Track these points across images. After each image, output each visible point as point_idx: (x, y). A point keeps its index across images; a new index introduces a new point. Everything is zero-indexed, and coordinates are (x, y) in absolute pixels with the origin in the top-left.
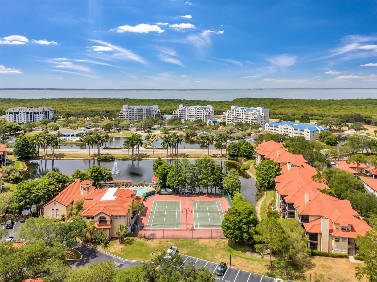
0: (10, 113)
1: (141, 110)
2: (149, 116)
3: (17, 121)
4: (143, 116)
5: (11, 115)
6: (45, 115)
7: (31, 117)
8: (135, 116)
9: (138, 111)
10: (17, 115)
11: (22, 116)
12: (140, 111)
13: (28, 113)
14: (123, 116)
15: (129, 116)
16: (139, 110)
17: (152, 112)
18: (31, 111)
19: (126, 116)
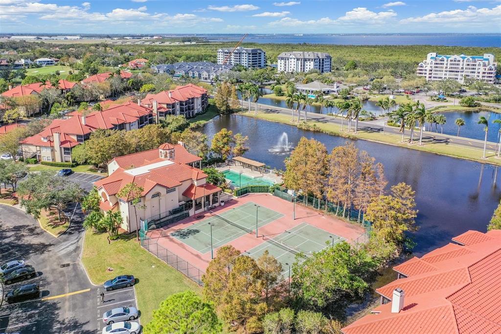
0: (282, 59)
1: (457, 63)
2: (470, 74)
3: (287, 70)
4: (460, 74)
5: (282, 61)
6: (318, 64)
7: (301, 66)
8: (444, 73)
9: (452, 64)
10: (287, 61)
11: (293, 63)
12: (454, 64)
13: (298, 60)
14: (424, 72)
15: (433, 72)
16: (453, 62)
17: (477, 67)
18: (302, 57)
19: (428, 72)
